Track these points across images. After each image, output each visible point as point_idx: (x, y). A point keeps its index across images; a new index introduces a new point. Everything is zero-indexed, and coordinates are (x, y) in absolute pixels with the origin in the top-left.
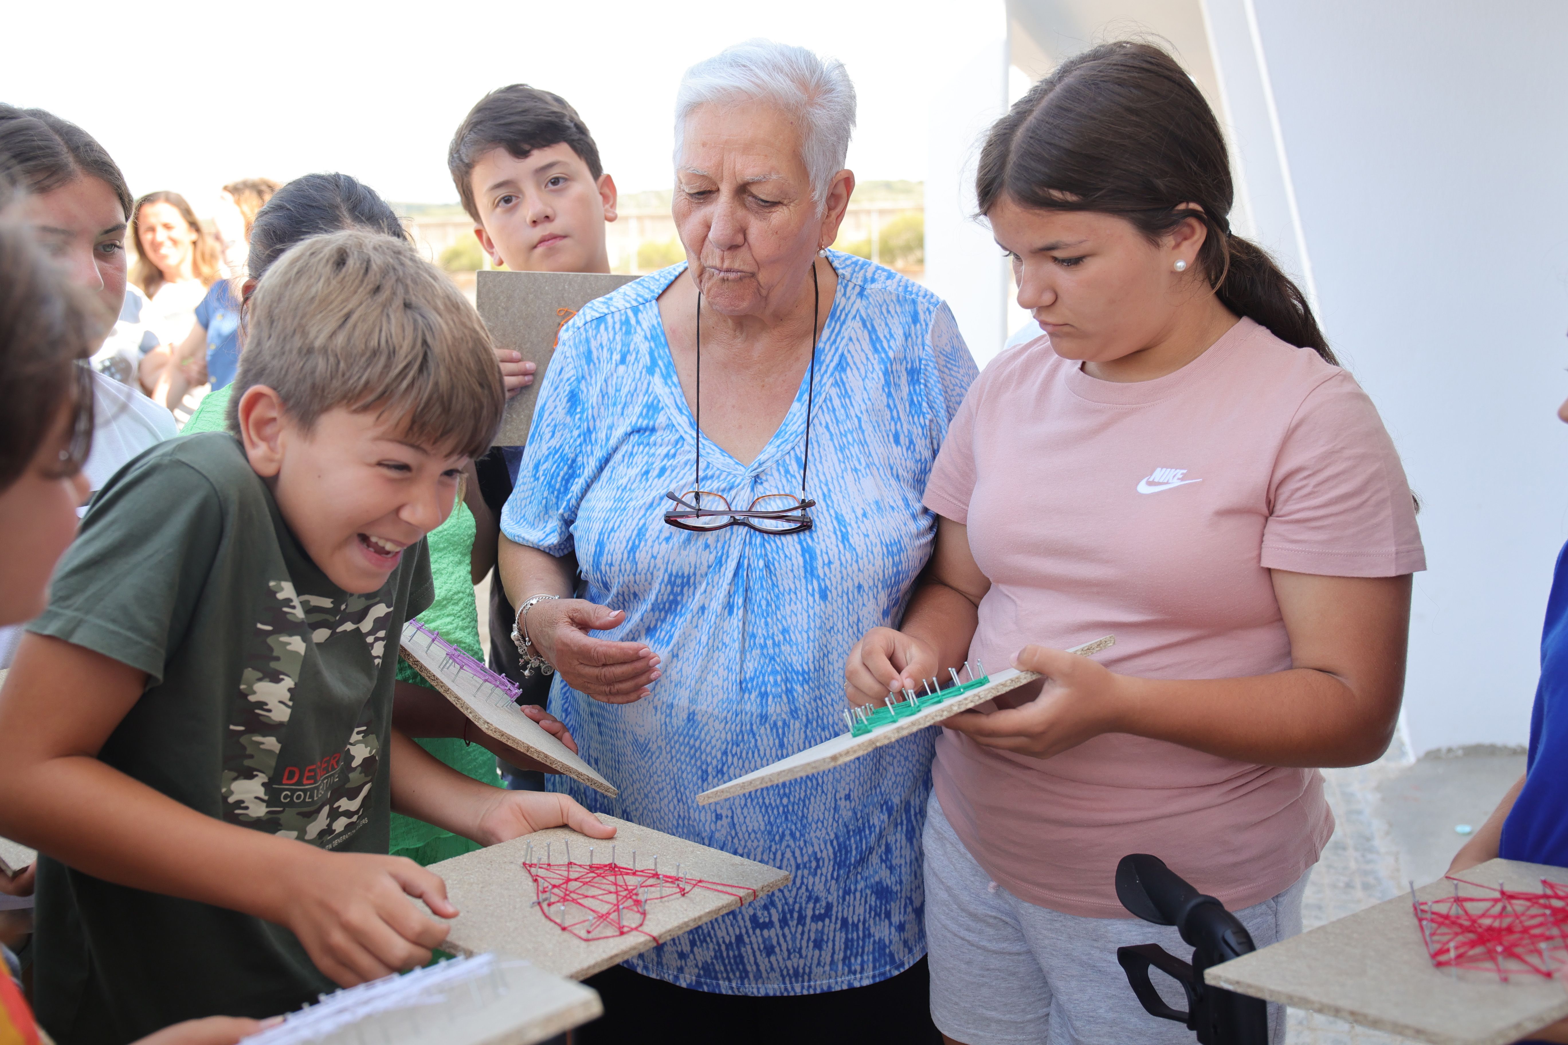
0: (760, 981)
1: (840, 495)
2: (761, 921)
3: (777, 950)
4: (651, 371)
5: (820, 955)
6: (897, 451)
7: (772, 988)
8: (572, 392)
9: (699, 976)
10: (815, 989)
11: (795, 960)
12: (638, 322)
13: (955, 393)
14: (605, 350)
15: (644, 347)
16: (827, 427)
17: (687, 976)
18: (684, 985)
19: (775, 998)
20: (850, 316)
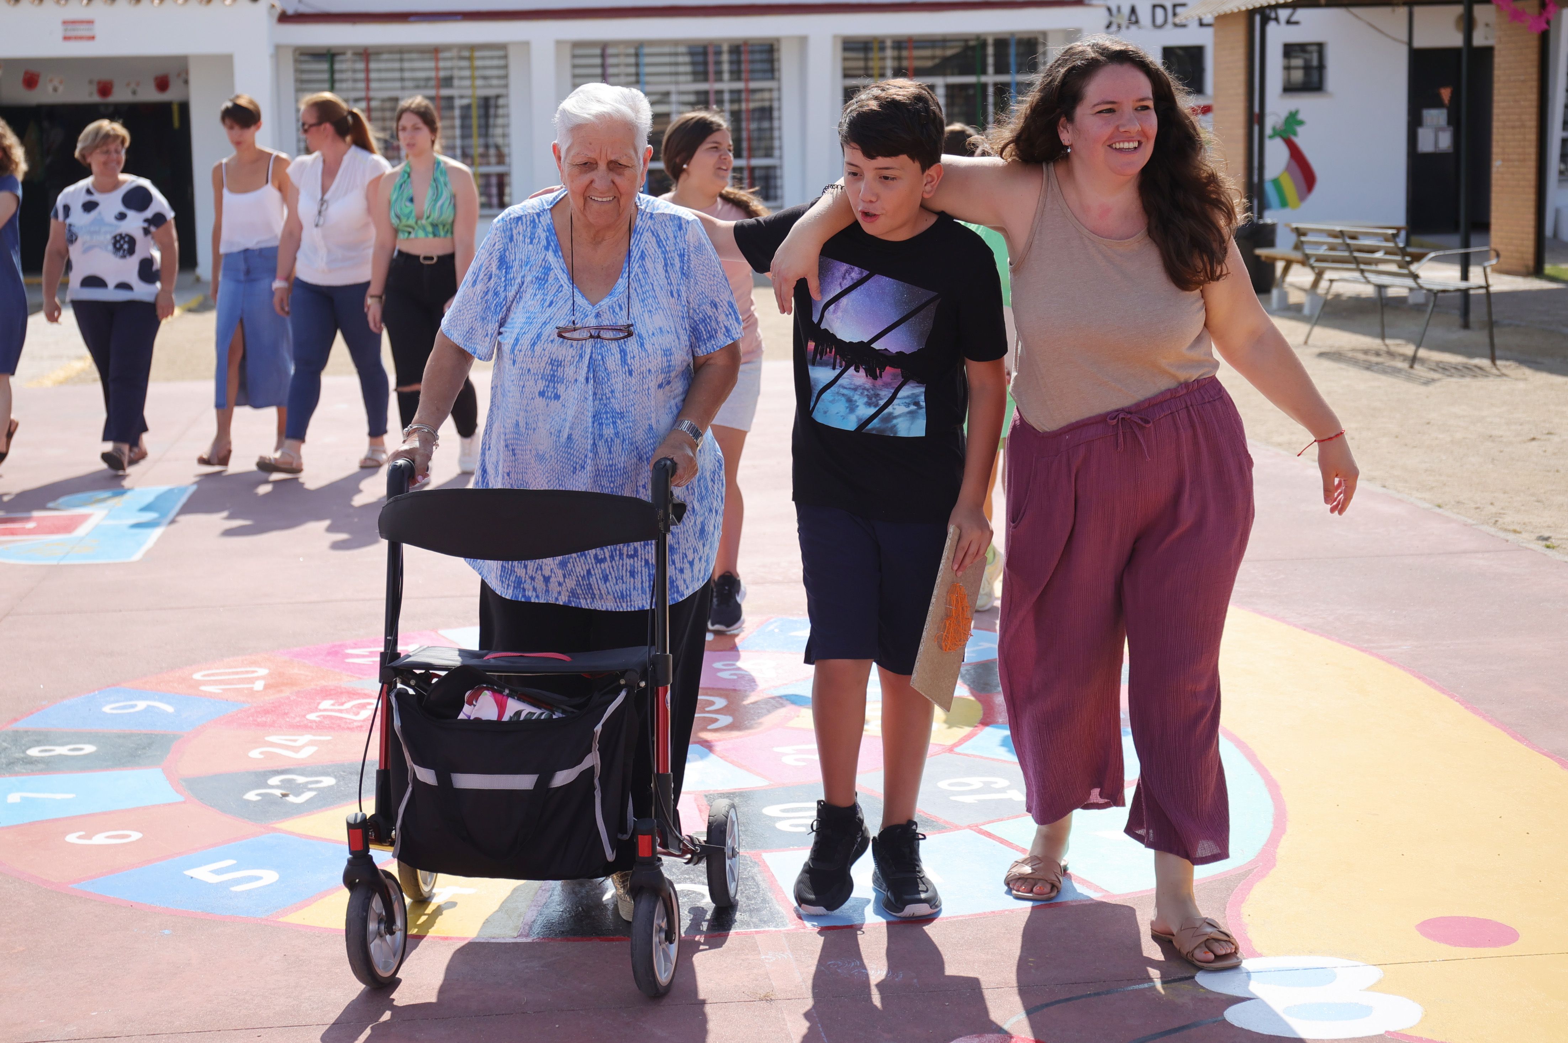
0: (602, 601)
1: (641, 324)
2: (600, 557)
3: (610, 577)
4: (547, 248)
5: (634, 582)
6: (672, 300)
7: (609, 605)
8: (501, 256)
9: (569, 597)
10: (635, 607)
11: (620, 585)
12: (539, 221)
13: (700, 269)
14: (521, 235)
15: (543, 236)
16: (635, 290)
17: (563, 597)
18: (561, 603)
19: (611, 612)
20: (645, 230)
